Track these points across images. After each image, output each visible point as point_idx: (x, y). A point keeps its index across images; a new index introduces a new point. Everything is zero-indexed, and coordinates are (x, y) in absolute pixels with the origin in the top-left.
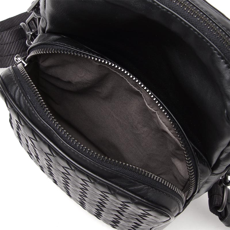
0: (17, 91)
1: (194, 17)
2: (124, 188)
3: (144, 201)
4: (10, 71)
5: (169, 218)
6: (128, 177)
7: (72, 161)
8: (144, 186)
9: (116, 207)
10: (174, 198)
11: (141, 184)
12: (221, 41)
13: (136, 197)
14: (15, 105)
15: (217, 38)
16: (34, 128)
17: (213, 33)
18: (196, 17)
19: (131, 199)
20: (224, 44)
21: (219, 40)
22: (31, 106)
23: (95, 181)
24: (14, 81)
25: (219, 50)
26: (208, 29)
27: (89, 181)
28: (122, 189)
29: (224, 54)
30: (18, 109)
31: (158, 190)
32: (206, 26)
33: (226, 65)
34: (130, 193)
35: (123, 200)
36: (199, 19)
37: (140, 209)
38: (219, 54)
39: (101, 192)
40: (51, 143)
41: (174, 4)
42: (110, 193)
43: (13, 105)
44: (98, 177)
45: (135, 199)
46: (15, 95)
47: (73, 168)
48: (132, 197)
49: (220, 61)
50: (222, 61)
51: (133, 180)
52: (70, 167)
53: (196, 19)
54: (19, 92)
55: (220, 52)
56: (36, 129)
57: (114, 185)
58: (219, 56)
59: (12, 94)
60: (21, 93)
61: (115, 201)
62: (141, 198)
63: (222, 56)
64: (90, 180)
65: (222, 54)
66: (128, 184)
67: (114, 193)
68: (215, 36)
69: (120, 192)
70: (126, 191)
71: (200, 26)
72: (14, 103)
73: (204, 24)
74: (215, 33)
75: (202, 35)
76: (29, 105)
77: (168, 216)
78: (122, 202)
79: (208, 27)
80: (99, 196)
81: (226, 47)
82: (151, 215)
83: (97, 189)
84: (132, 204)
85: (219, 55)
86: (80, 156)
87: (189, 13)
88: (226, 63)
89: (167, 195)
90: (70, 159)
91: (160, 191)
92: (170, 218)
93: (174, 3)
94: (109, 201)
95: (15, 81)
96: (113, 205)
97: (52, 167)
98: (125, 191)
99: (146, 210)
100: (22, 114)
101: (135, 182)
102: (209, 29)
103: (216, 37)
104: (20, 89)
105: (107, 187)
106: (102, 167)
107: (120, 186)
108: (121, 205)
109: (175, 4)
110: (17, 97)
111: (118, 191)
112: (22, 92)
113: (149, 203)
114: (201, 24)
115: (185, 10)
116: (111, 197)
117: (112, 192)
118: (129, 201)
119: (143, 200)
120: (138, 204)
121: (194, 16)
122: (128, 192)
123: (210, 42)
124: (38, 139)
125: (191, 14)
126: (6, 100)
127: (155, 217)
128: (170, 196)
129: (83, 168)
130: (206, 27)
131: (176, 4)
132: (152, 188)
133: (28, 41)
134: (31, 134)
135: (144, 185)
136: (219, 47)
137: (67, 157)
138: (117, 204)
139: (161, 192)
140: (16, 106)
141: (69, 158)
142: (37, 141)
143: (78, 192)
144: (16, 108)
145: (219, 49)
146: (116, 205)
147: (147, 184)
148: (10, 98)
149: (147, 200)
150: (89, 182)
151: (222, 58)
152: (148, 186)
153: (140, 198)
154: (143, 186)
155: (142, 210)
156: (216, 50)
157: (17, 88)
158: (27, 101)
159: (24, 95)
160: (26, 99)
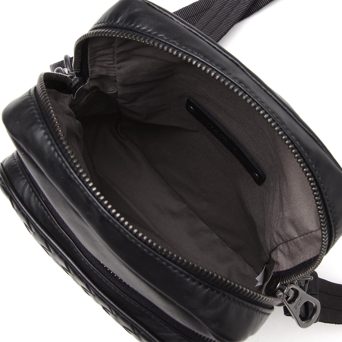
0: (27, 189)
4: (14, 159)
11: (173, 331)
16: (48, 239)
22: (45, 209)
23: (117, 314)
24: (21, 176)
30: (28, 213)
42: (133, 332)
43: (21, 207)
46: (23, 193)
47: (93, 293)
51: (164, 324)
54: (29, 190)
56: (51, 240)
59: (19, 192)
60: (32, 192)
64: (111, 311)
66: (156, 328)
67: (138, 334)
76: (43, 208)
95: (23, 175)
98: (151, 335)
100: (32, 219)
101: (166, 327)
104: (30, 186)
105: (131, 324)
110: (25, 196)
111: (142, 332)
117: (136, 332)
126: (11, 199)
140: (24, 209)
141: (89, 281)
142: (51, 252)
150: (110, 313)
152: (181, 336)
154: (175, 335)
157: (25, 184)
158: (40, 203)
159: (36, 195)
160: (39, 200)
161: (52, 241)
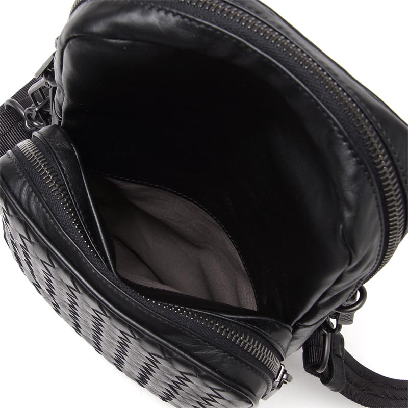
0: (25, 188)
1: (305, 68)
2: (185, 352)
3: (216, 374)
5: (251, 405)
6: (194, 335)
7: (108, 304)
8: (218, 352)
9: (169, 379)
10: (263, 376)
11: (213, 347)
12: (345, 111)
13: (204, 367)
14: (21, 211)
15: (340, 105)
16: (50, 248)
17: (334, 97)
18: (307, 69)
19: (195, 369)
20: (349, 116)
21: (342, 109)
22: (48, 212)
23: (141, 337)
24: (18, 174)
25: (341, 126)
26: (325, 90)
27: (132, 335)
28: (183, 353)
29: (349, 134)
30: (26, 217)
31: (239, 360)
32: (323, 84)
33: (349, 152)
34: (194, 361)
35: (183, 369)
36: (312, 72)
37: (207, 386)
38: (340, 132)
39: (149, 354)
40: (76, 272)
41: (272, 45)
42: (163, 357)
43: (18, 210)
44: (146, 331)
45: (202, 371)
46: (20, 194)
47: (108, 314)
48: (198, 368)
49: (342, 144)
50: (345, 144)
51: (202, 339)
52: (104, 312)
53: (307, 72)
54: (28, 190)
55: (343, 129)
56: (54, 249)
57: (171, 346)
58: (339, 136)
59: (17, 192)
60: (31, 192)
61: (168, 371)
62: (212, 370)
63: (345, 137)
64: (134, 335)
65: (346, 133)
66: (192, 346)
67: (170, 358)
68: (336, 101)
69: (179, 357)
70: (189, 357)
71: (312, 84)
72: (19, 208)
73: (320, 80)
74: (336, 98)
75: (314, 99)
76: (45, 210)
77: (251, 403)
78: (181, 372)
79: (325, 86)
80: (144, 359)
81: (353, 122)
82: (223, 399)
83: (144, 349)
84: (196, 377)
85: (340, 134)
86: (121, 295)
87: (296, 61)
88: (350, 148)
89: (252, 369)
90: (104, 300)
91: (242, 362)
92: (253, 405)
93: (272, 43)
94: (159, 369)
95: (21, 173)
96: (165, 376)
97: (77, 305)
98: (187, 356)
99: (216, 389)
100: (32, 224)
101: (205, 343)
102: (327, 89)
103: (338, 103)
104: (30, 185)
105: (159, 347)
106: (155, 315)
107: (180, 348)
108: (178, 377)
109: (274, 46)
110: (24, 197)
111: (175, 355)
112: (33, 190)
113: (223, 379)
114: (315, 81)
115: (290, 56)
116: (163, 363)
117: (167, 356)
118: (192, 372)
119: (214, 373)
120: (204, 378)
121: (304, 66)
122: (192, 359)
123: (328, 111)
124: (56, 265)
125: (299, 62)
127: (230, 402)
128: (256, 372)
129: (124, 316)
130: (323, 86)
131: (276, 46)
132: (231, 356)
133: (28, 122)
134: (46, 256)
135: (217, 350)
136: (342, 120)
137: (100, 296)
138: (171, 375)
139: (243, 364)
140: (23, 213)
141: (102, 299)
142: (54, 267)
143: (114, 346)
144: (22, 215)
145: (342, 124)
146: (169, 376)
147: (223, 348)
148: (12, 199)
149: (220, 373)
150: (132, 337)
151: (345, 140)
152: (225, 352)
153: (210, 370)
155: (210, 387)
156: (336, 125)
157: (24, 183)
158: (41, 205)
159: (36, 195)
160: (40, 201)
161: (56, 251)
